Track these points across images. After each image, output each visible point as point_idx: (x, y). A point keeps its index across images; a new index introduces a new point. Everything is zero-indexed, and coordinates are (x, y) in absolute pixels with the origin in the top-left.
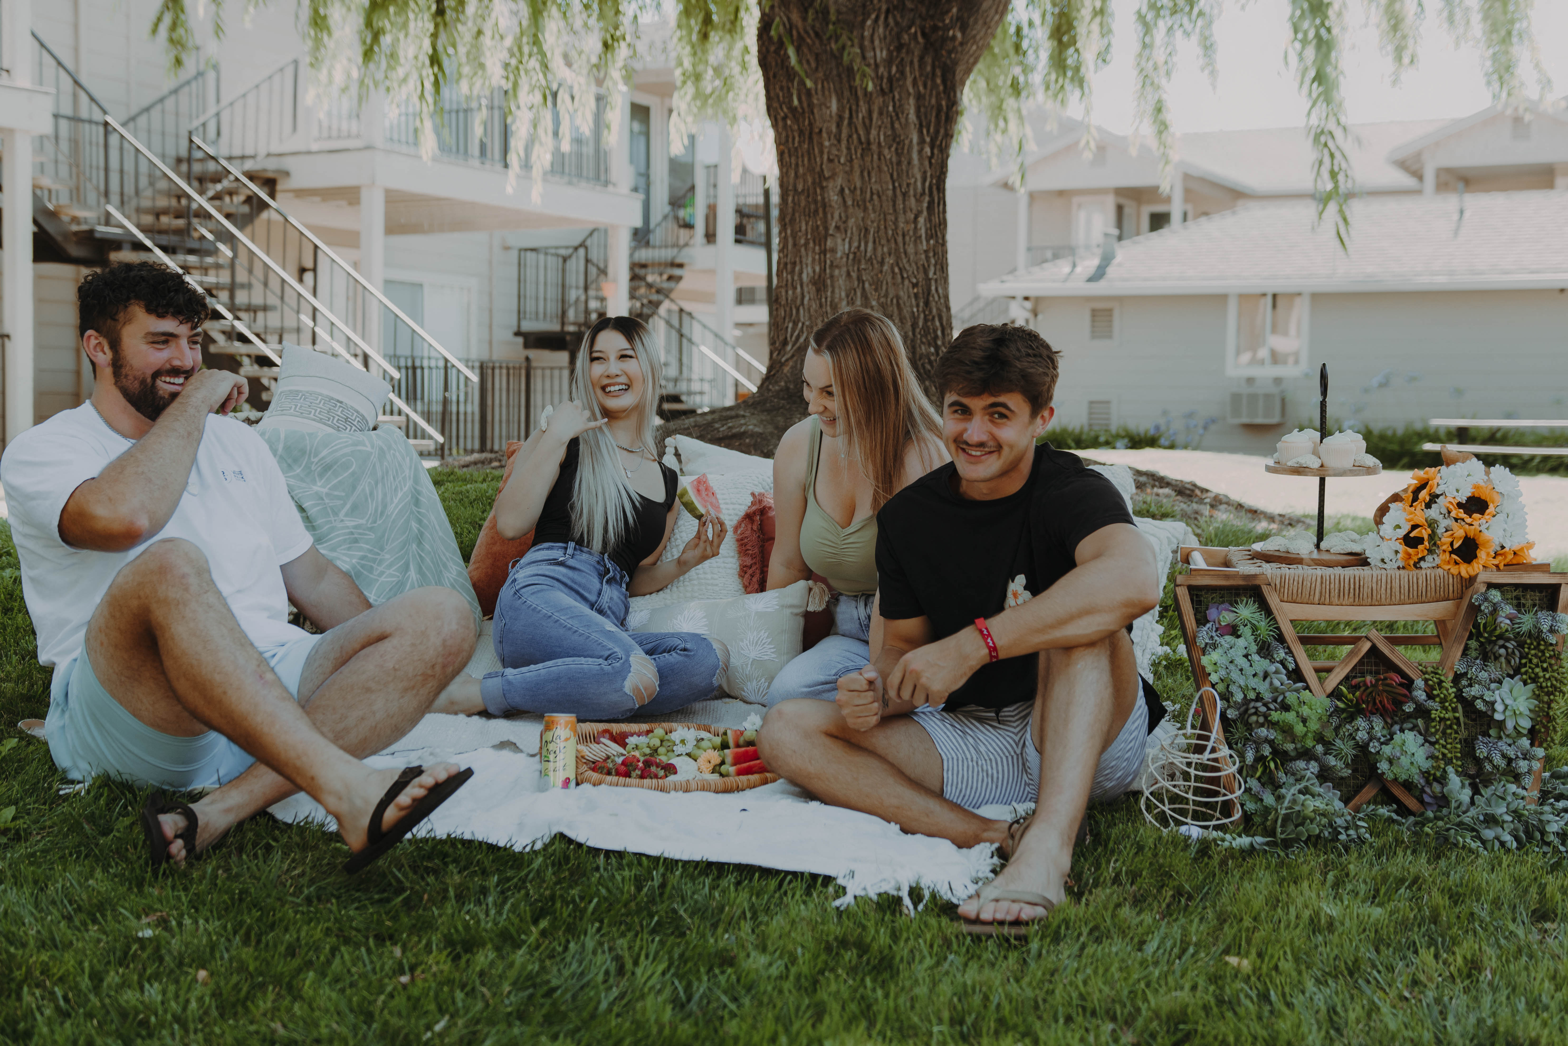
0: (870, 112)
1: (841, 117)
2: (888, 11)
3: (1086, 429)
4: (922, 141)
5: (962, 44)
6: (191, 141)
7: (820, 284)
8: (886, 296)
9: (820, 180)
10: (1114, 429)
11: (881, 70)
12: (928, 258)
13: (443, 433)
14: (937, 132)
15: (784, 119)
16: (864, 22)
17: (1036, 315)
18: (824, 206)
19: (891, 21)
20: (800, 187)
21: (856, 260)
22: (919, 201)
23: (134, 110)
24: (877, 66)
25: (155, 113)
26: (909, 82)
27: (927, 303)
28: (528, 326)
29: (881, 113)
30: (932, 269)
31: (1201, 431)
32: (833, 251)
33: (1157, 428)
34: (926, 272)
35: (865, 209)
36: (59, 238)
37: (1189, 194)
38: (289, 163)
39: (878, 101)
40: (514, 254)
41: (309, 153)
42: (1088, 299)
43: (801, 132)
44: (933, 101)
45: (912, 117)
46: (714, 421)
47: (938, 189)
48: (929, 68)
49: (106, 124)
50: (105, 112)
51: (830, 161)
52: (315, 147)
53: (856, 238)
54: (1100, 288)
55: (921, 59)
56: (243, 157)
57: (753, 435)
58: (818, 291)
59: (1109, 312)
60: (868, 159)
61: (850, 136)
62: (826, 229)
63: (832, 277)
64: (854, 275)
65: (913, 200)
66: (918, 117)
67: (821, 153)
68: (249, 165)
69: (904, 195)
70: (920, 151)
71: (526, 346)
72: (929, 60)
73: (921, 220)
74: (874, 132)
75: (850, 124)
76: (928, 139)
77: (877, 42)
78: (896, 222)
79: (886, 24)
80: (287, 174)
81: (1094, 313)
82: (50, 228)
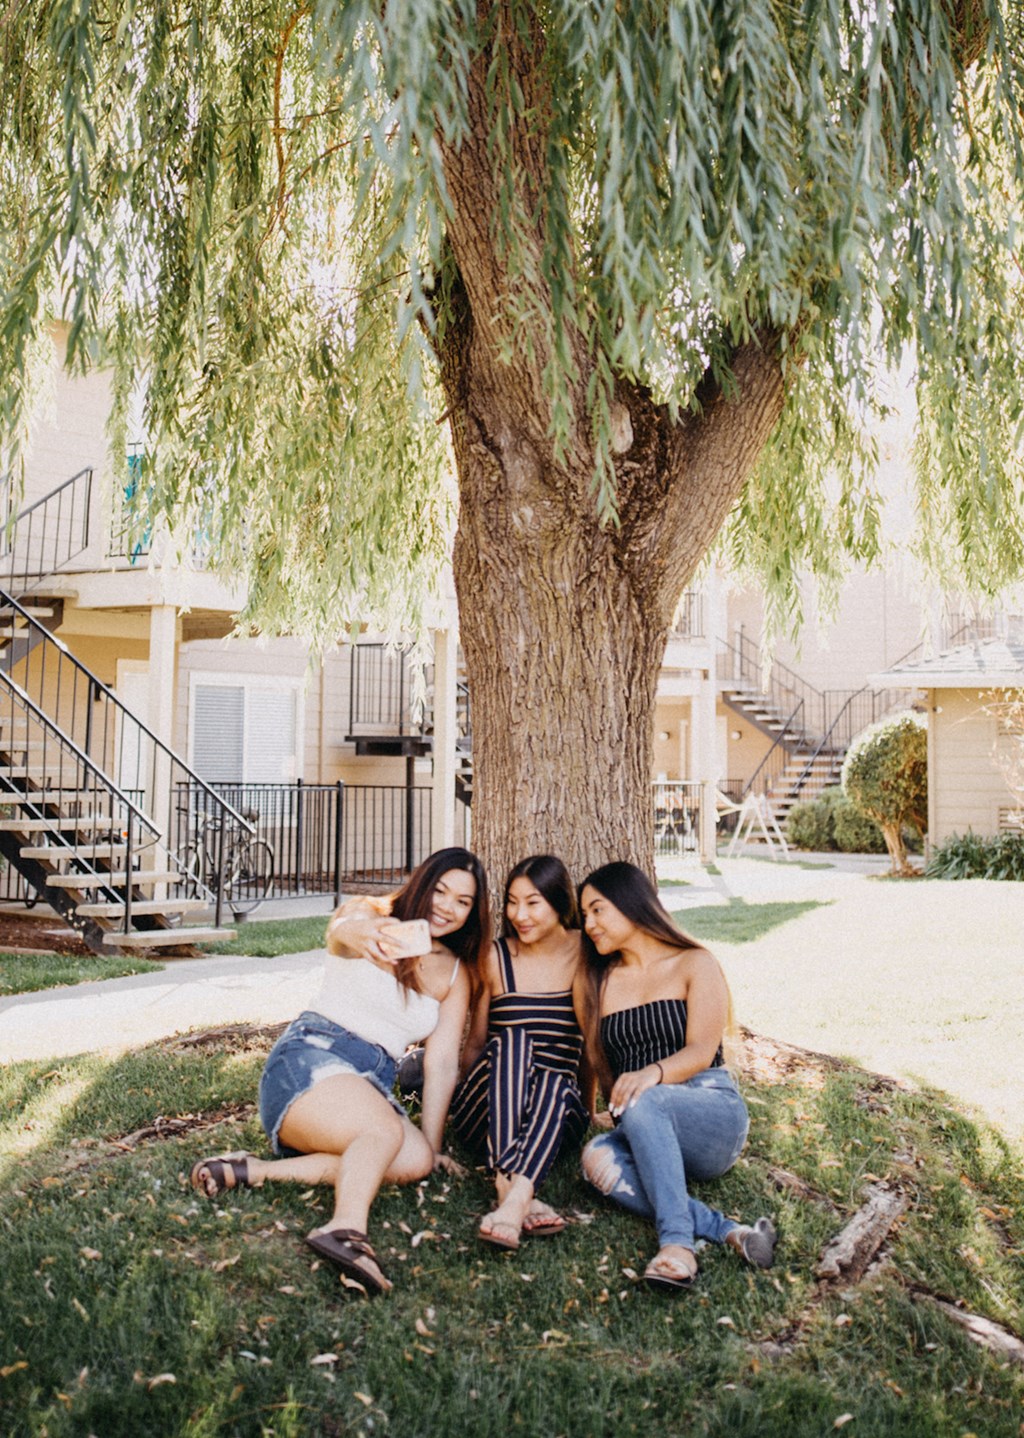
1: (529, 655)
4: (618, 680)
9: (508, 725)
14: (634, 668)
17: (934, 709)
18: (512, 755)
26: (601, 614)
28: (360, 730)
32: (521, 808)
40: (348, 648)
41: (99, 571)
43: (489, 669)
45: (606, 653)
48: (623, 598)
51: (518, 704)
52: (104, 565)
53: (545, 794)
55: (615, 588)
56: (26, 576)
61: (539, 677)
62: (514, 782)
67: (509, 694)
68: (32, 586)
69: (597, 743)
71: (359, 750)
72: (623, 588)
73: (618, 773)
75: (539, 662)
78: (587, 777)
80: (75, 594)
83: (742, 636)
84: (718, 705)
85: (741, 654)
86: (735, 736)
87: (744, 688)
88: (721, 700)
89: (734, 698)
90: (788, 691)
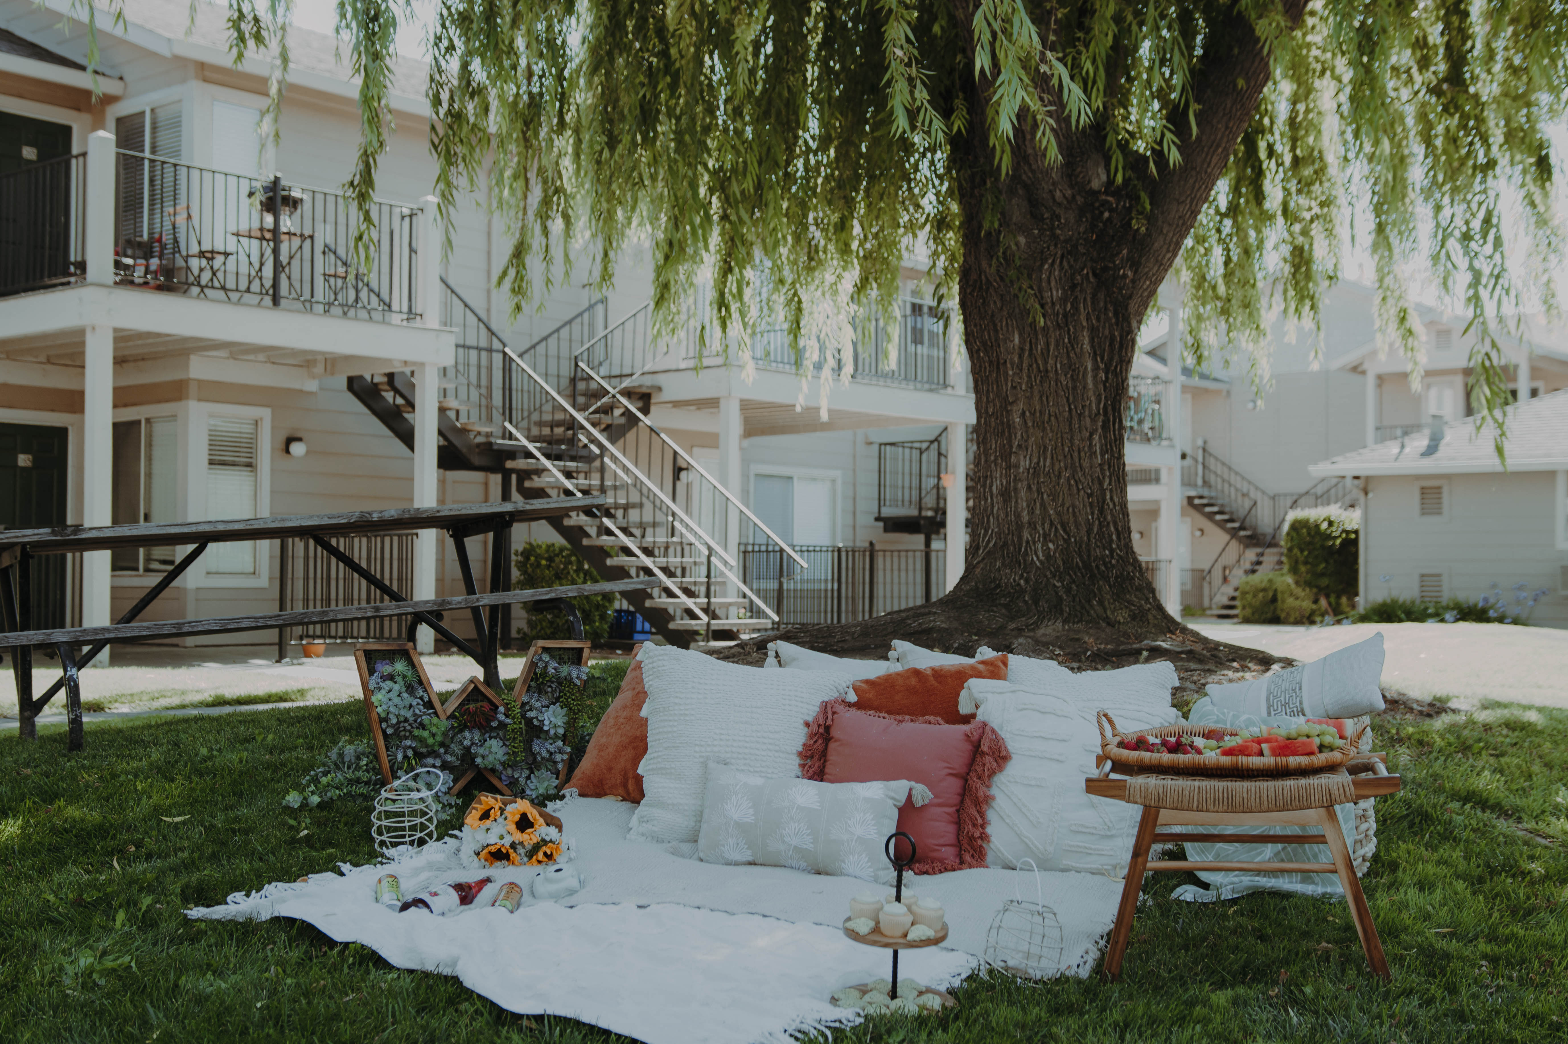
0: (1048, 344)
1: (1022, 349)
2: (1063, 256)
3: (1418, 602)
4: (1096, 369)
5: (1133, 281)
6: (577, 365)
7: (1006, 494)
8: (1062, 505)
9: (1006, 404)
10: (1444, 601)
11: (1057, 307)
12: (1102, 470)
13: (778, 613)
14: (1111, 360)
15: (978, 351)
16: (1042, 265)
17: (1366, 494)
18: (1009, 426)
19: (1065, 264)
20: (991, 410)
21: (1036, 474)
22: (1093, 420)
23: (536, 339)
24: (1053, 304)
25: (552, 341)
26: (1083, 317)
27: (1102, 511)
28: (887, 512)
29: (1057, 345)
30: (1107, 481)
31: (1531, 603)
32: (1017, 466)
33: (1486, 600)
34: (1101, 483)
35: (1044, 429)
36: (464, 450)
37: (1535, 372)
38: (661, 380)
39: (1054, 335)
40: (876, 447)
41: (677, 370)
42: (1418, 477)
43: (991, 362)
44: (1107, 332)
45: (1087, 347)
46: (908, 618)
47: (1114, 410)
48: (1102, 304)
49: (505, 354)
50: (504, 345)
51: (1014, 388)
52: (683, 365)
53: (1035, 455)
54: (1428, 466)
55: (1094, 296)
56: (621, 376)
57: (940, 630)
58: (1005, 501)
59: (1437, 490)
60: (1046, 385)
61: (1031, 366)
62: (1011, 447)
63: (1015, 489)
64: (1034, 488)
65: (1088, 420)
66: (1092, 347)
67: (1006, 381)
68: (626, 383)
69: (1080, 415)
70: (1095, 377)
71: (886, 530)
72: (1101, 296)
73: (1096, 437)
74: (1051, 361)
75: (1030, 355)
76: (1102, 366)
77: (1053, 284)
78: (1071, 440)
79: (1061, 268)
80: (660, 389)
81: (1424, 491)
82: (457, 442)
83: (1204, 450)
84: (1182, 508)
85: (1204, 466)
86: (1198, 533)
87: (1206, 492)
88: (1185, 502)
89: (1197, 501)
90: (1244, 495)
